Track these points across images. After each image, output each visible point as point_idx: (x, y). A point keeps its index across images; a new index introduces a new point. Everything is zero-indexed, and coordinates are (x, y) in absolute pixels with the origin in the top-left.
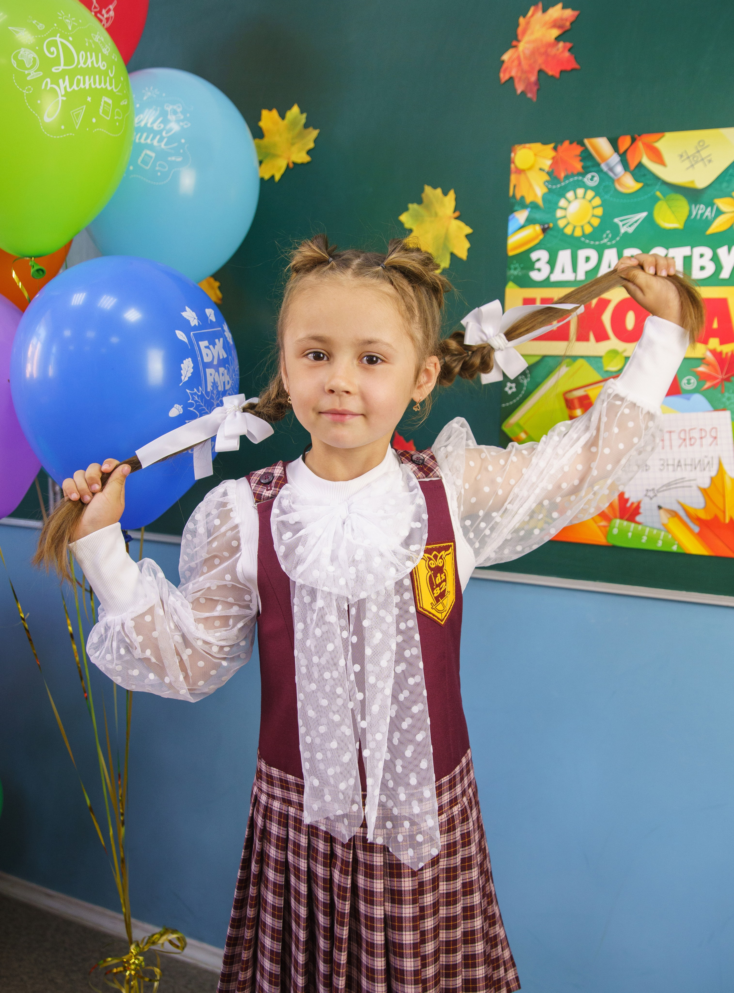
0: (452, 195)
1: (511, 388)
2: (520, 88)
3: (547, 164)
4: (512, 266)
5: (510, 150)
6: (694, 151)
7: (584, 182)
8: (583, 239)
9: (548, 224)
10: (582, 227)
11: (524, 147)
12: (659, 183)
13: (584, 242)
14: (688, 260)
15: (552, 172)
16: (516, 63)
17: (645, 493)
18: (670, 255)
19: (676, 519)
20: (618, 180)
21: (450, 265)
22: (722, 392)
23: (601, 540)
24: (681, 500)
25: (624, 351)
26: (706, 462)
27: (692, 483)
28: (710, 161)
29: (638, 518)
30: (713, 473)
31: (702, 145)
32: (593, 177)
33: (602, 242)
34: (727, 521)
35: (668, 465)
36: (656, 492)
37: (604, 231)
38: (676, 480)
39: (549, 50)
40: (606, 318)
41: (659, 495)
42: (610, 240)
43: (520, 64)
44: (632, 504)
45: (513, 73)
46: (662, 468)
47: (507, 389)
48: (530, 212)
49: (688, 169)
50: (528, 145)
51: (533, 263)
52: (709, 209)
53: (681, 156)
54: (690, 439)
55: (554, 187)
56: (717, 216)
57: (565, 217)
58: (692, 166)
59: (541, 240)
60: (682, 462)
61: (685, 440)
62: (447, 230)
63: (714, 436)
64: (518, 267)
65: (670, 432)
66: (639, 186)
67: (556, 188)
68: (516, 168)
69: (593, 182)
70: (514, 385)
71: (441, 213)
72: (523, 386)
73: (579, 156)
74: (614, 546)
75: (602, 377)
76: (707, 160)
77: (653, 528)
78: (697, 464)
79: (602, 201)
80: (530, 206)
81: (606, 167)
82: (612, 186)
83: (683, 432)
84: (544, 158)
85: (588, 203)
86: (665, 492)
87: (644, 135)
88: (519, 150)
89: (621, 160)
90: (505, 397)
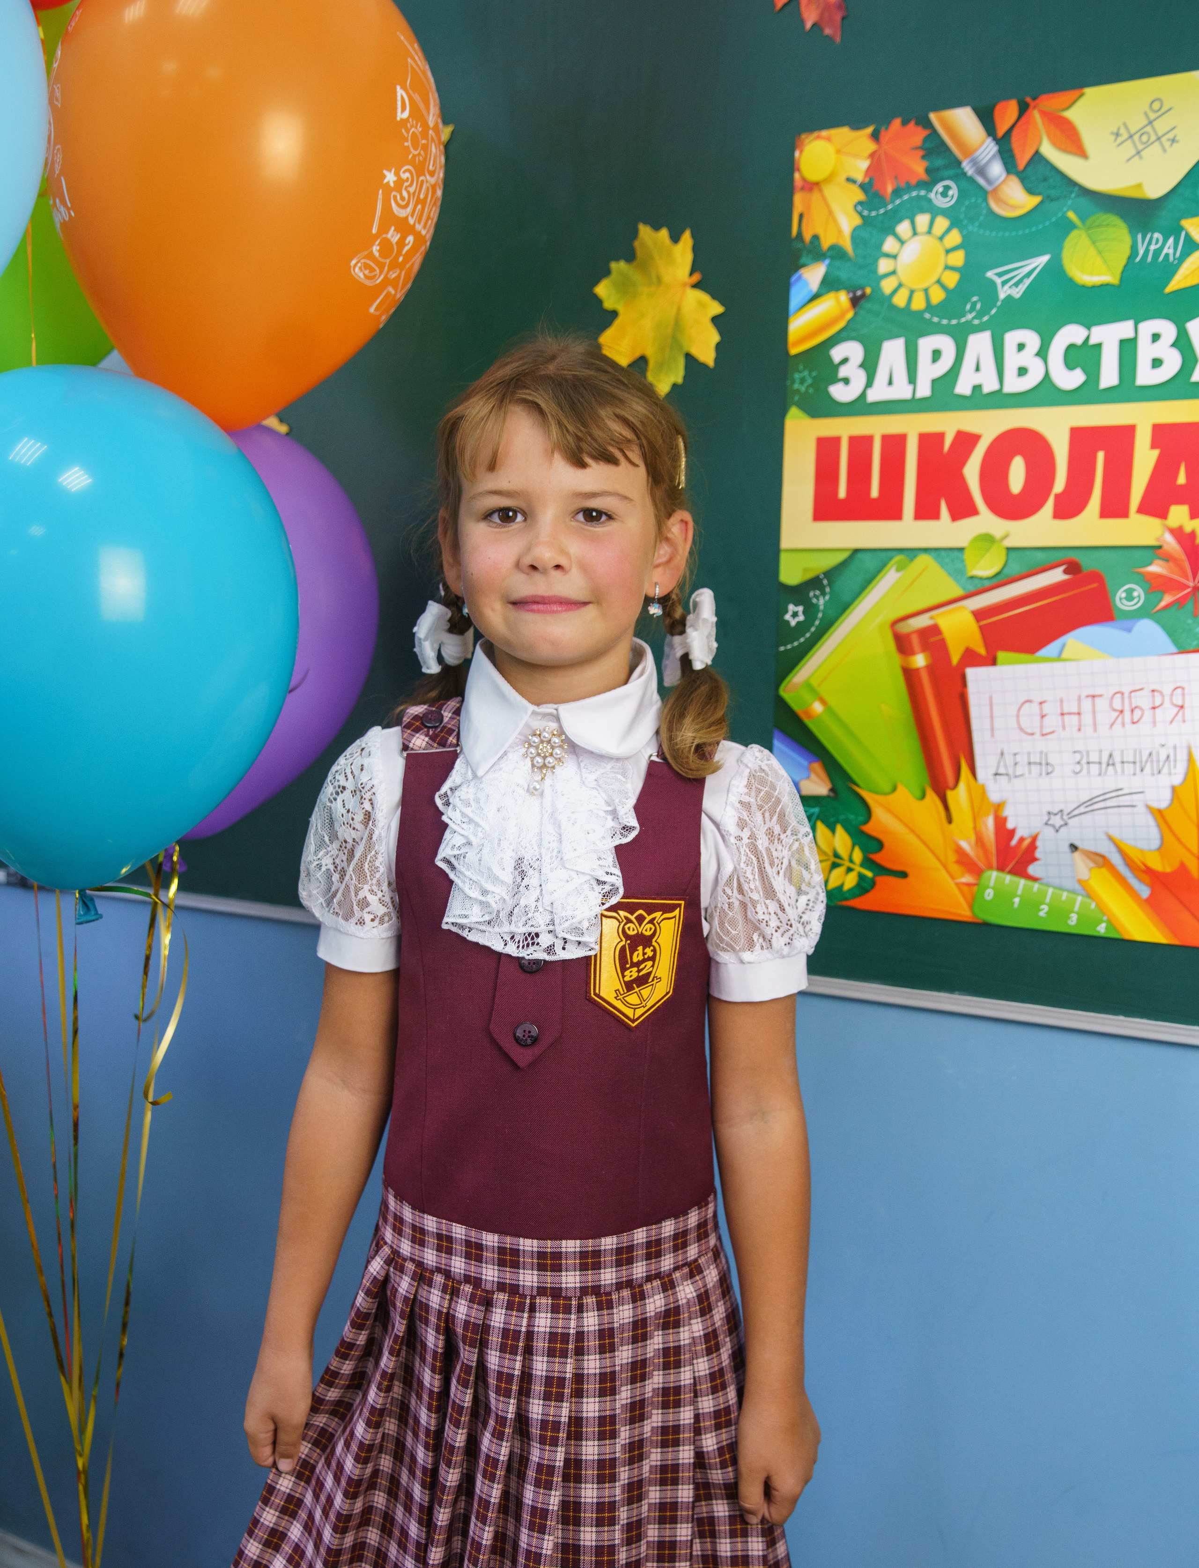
0: (687, 238)
1: (795, 615)
2: (810, 18)
3: (860, 167)
4: (797, 376)
5: (792, 145)
6: (1145, 122)
7: (930, 201)
8: (927, 316)
9: (863, 289)
11: (818, 137)
13: (929, 322)
14: (1128, 347)
15: (870, 182)
17: (1046, 818)
18: (1092, 341)
19: (1104, 871)
20: (995, 191)
21: (685, 377)
22: (1195, 614)
23: (962, 911)
24: (1115, 834)
25: (1006, 536)
26: (1163, 757)
27: (1138, 799)
28: (1173, 141)
29: (1032, 870)
30: (1177, 780)
31: (1158, 108)
33: (963, 320)
35: (1088, 763)
36: (1065, 817)
37: (968, 298)
38: (1105, 794)
40: (972, 472)
41: (1072, 822)
42: (979, 316)
44: (1022, 840)
46: (1078, 768)
47: (788, 617)
48: (829, 266)
49: (1128, 160)
50: (824, 133)
51: (836, 367)
52: (1171, 241)
53: (1117, 135)
54: (1132, 711)
55: (874, 214)
56: (1185, 255)
57: (894, 273)
58: (1138, 153)
59: (849, 321)
60: (1117, 758)
61: (1122, 712)
62: (679, 310)
63: (1180, 703)
64: (807, 376)
65: (1094, 696)
66: (1035, 201)
67: (878, 215)
68: (804, 179)
69: (948, 199)
70: (800, 609)
71: (667, 278)
72: (818, 611)
73: (921, 148)
74: (986, 925)
75: (964, 589)
76: (1168, 140)
77: (1062, 889)
78: (1146, 762)
79: (963, 237)
80: (829, 254)
81: (971, 168)
82: (984, 205)
83: (1119, 695)
84: (856, 156)
85: (937, 243)
86: (1083, 816)
87: (1044, 97)
88: (810, 142)
89: (1001, 152)
90: (783, 631)
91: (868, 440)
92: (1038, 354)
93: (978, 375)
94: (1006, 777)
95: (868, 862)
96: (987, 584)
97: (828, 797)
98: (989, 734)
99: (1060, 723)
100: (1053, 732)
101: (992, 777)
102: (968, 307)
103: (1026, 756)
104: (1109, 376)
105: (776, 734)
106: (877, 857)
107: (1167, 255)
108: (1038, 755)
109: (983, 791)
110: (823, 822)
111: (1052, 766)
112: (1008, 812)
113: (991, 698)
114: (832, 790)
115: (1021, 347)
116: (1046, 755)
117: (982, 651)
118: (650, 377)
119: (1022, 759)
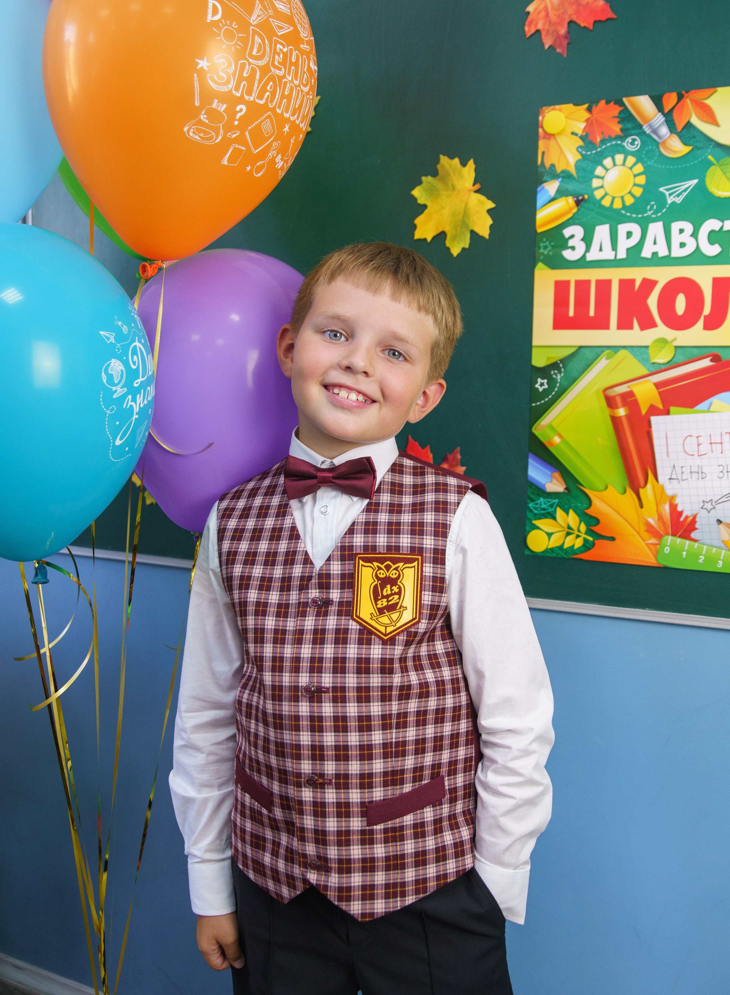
0: (471, 165)
1: (542, 385)
2: (548, 42)
3: (580, 127)
4: (542, 245)
5: (538, 113)
7: (623, 147)
8: (623, 212)
9: (583, 195)
10: (622, 198)
11: (553, 109)
12: (712, 146)
13: (624, 216)
15: (586, 135)
16: (543, 14)
17: (702, 504)
18: (725, 228)
20: (664, 142)
21: (471, 244)
23: (650, 560)
25: (674, 340)
29: (693, 535)
32: (634, 140)
33: (646, 215)
35: (727, 472)
36: (714, 504)
37: (648, 203)
40: (652, 302)
41: (719, 507)
42: (656, 212)
43: (547, 15)
44: (687, 517)
45: (540, 26)
46: (721, 475)
47: (537, 386)
48: (561, 182)
50: (557, 107)
51: (567, 240)
55: (589, 153)
57: (602, 187)
59: (574, 214)
62: (466, 205)
64: (549, 245)
66: (687, 149)
67: (591, 154)
68: (545, 134)
69: (634, 146)
70: (545, 381)
71: (459, 187)
72: (557, 382)
73: (618, 117)
74: (665, 568)
75: (648, 370)
77: (712, 546)
79: (645, 168)
80: (561, 175)
81: (649, 128)
82: (657, 150)
84: (577, 120)
85: (629, 171)
86: (724, 504)
87: (693, 91)
88: (548, 112)
89: (666, 121)
90: (535, 395)
91: (587, 282)
92: (692, 235)
93: (655, 246)
94: (677, 480)
95: (590, 531)
96: (663, 367)
97: (564, 492)
98: (666, 454)
99: (710, 449)
100: (706, 454)
101: (668, 480)
102: (649, 207)
103: (689, 468)
105: (530, 455)
106: (595, 529)
108: (696, 468)
109: (662, 488)
110: (561, 508)
111: (705, 474)
112: (678, 501)
113: (666, 434)
114: (566, 489)
115: (681, 231)
116: (702, 467)
117: (661, 406)
118: (448, 244)
119: (687, 470)
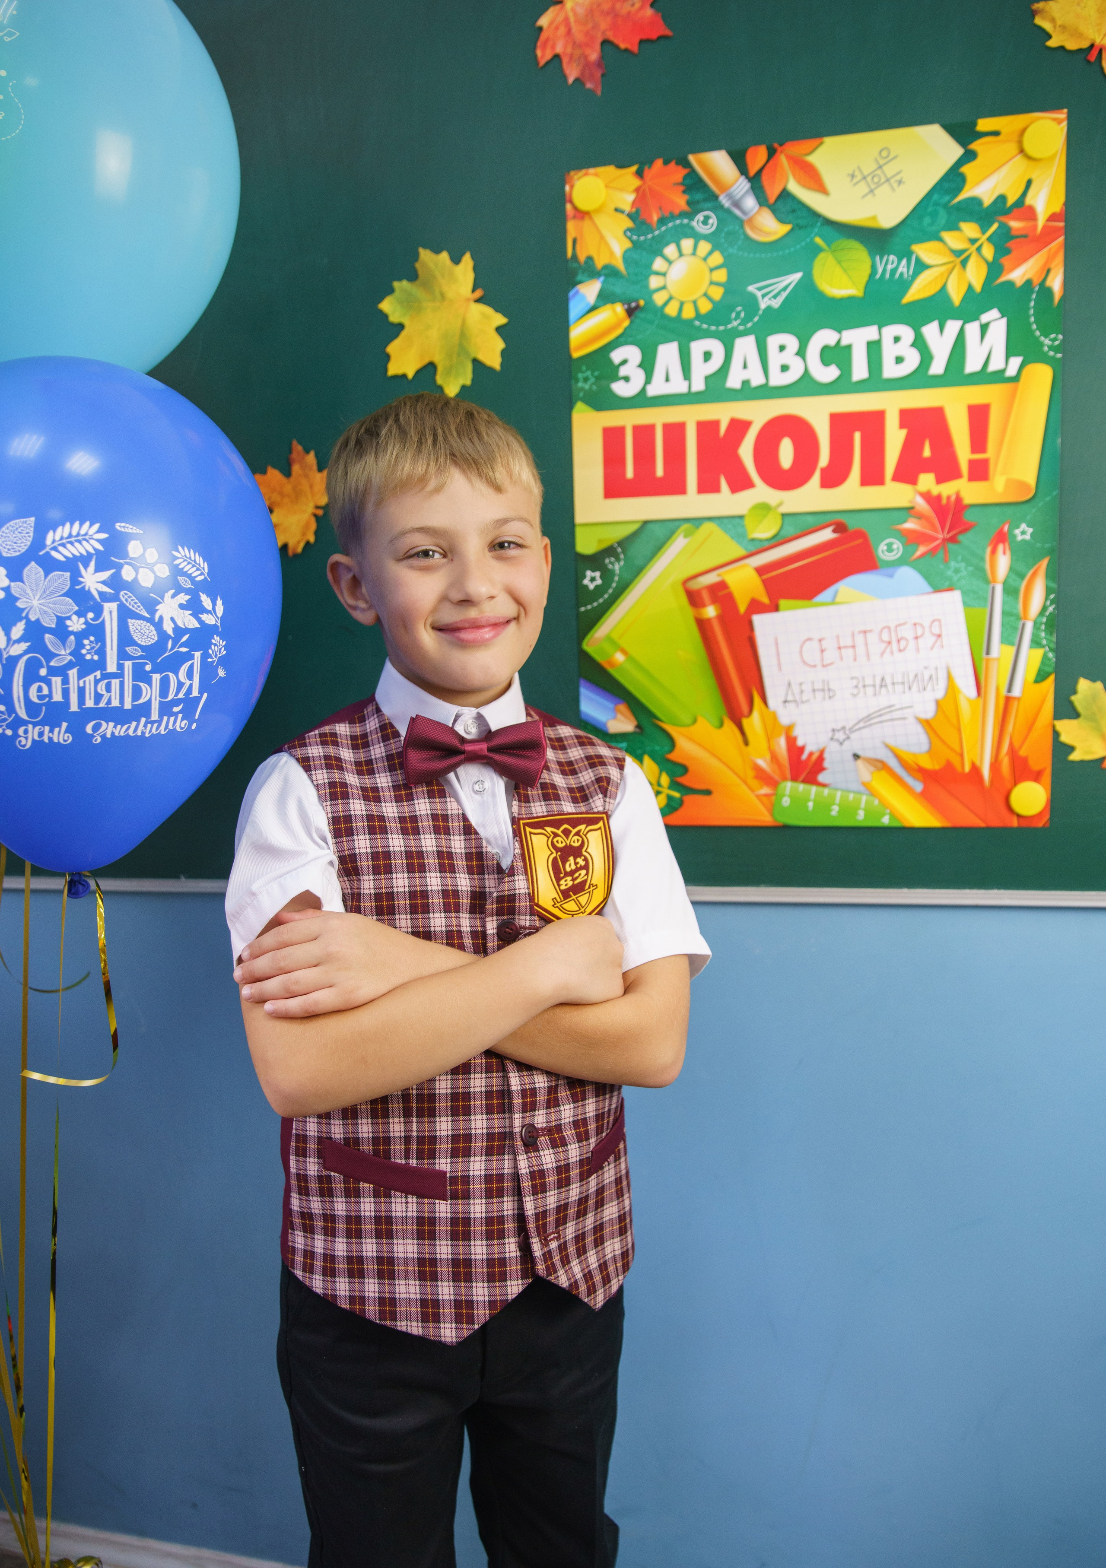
0: (467, 261)
1: (593, 579)
2: (572, 74)
3: (627, 200)
4: (580, 376)
5: (563, 180)
6: (875, 167)
7: (692, 228)
8: (697, 323)
9: (637, 301)
10: (695, 303)
11: (586, 174)
12: (819, 224)
13: (699, 329)
14: (874, 349)
15: (637, 212)
16: (562, 30)
17: (830, 735)
18: (844, 342)
19: (884, 773)
20: (750, 220)
21: (473, 380)
22: (946, 560)
23: (762, 817)
24: (891, 742)
25: (780, 504)
26: (926, 677)
27: (908, 713)
28: (900, 182)
29: (821, 778)
30: (940, 694)
31: (885, 156)
32: (707, 218)
33: (730, 326)
34: (967, 769)
35: (864, 686)
36: (847, 732)
37: (732, 308)
38: (880, 710)
39: (618, 6)
40: (746, 451)
41: (854, 736)
42: (744, 322)
43: (569, 32)
44: (811, 754)
45: (559, 49)
46: (855, 691)
47: (586, 582)
48: (604, 282)
49: (864, 197)
50: (591, 171)
51: (616, 369)
52: (904, 262)
53: (853, 176)
54: (899, 641)
55: (642, 238)
56: (918, 272)
57: (664, 288)
58: (872, 191)
59: (626, 329)
60: (888, 681)
61: (889, 643)
62: (464, 321)
63: (938, 632)
64: (591, 376)
65: (865, 632)
66: (784, 229)
67: (646, 239)
68: (575, 208)
69: (708, 227)
70: (597, 574)
71: (450, 294)
72: (614, 575)
73: (682, 184)
74: (786, 828)
75: (746, 549)
76: (896, 181)
77: (849, 791)
78: (913, 681)
79: (725, 258)
80: (603, 272)
81: (728, 200)
82: (741, 231)
83: (886, 631)
84: (622, 190)
85: (702, 263)
86: (863, 731)
87: (790, 143)
88: (578, 179)
89: (753, 188)
90: (582, 594)
91: (651, 428)
92: (797, 354)
93: (746, 371)
94: (794, 704)
95: (674, 783)
96: (766, 544)
97: (634, 732)
98: (776, 671)
99: (838, 656)
100: (832, 663)
101: (782, 704)
102: (733, 315)
103: (810, 685)
104: (860, 370)
105: (582, 683)
106: (683, 780)
107: (901, 274)
108: (820, 683)
109: (775, 716)
111: (834, 691)
112: (797, 732)
113: (776, 640)
114: (638, 726)
115: (782, 348)
116: (828, 683)
117: (766, 600)
118: (439, 380)
119: (807, 688)
